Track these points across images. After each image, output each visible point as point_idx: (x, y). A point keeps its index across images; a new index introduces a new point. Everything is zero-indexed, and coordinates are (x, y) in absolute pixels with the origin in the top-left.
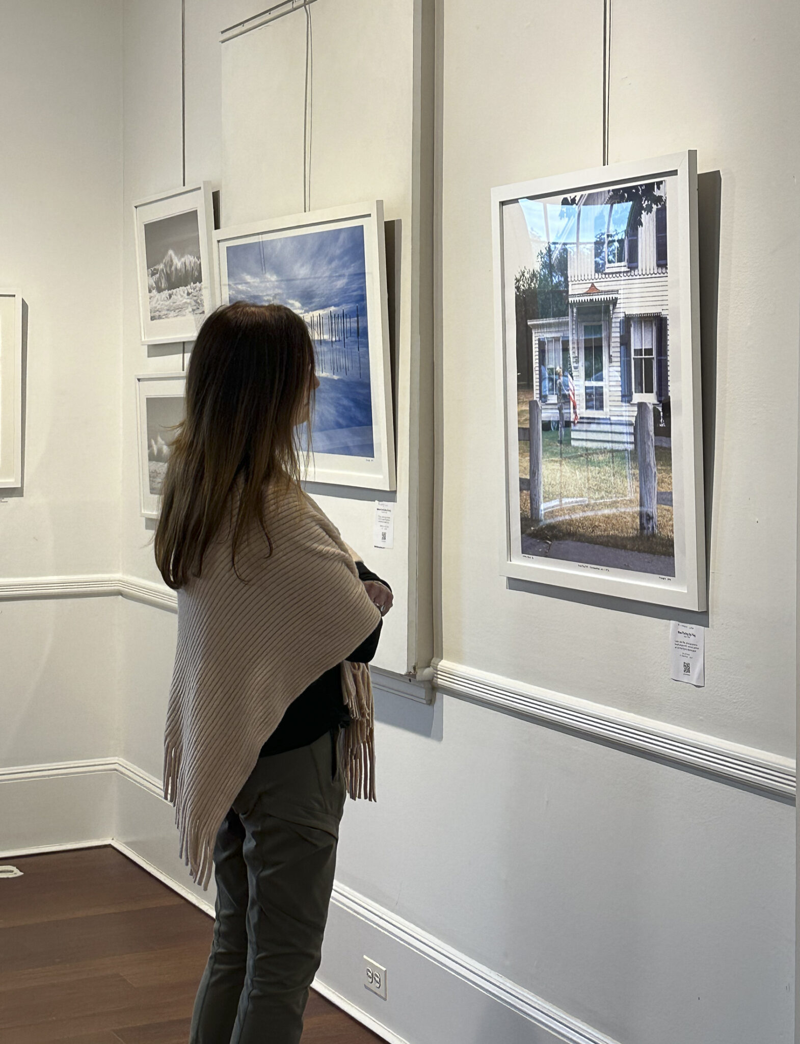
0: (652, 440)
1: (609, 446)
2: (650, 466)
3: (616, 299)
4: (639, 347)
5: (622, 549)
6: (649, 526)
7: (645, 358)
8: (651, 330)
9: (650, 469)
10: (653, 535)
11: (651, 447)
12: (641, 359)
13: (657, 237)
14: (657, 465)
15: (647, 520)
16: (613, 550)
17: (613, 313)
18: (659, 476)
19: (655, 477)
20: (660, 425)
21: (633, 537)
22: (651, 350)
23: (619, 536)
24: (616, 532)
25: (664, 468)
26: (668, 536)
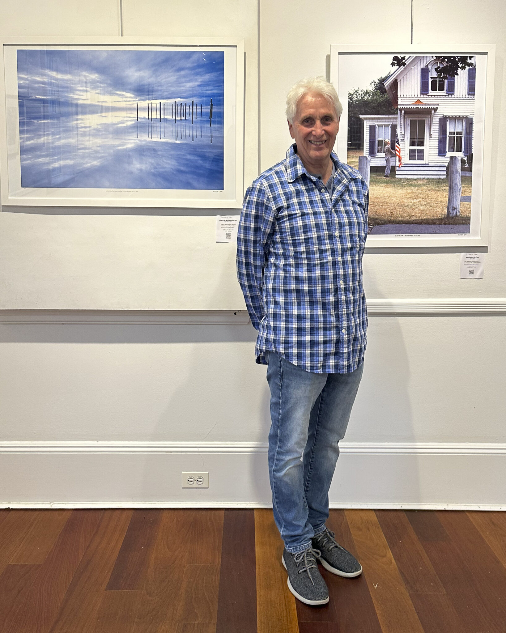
0: (459, 173)
1: (426, 177)
2: (457, 185)
3: (437, 108)
4: (453, 131)
5: (432, 224)
6: (454, 212)
7: (456, 136)
8: (461, 123)
9: (457, 186)
10: (456, 216)
11: (458, 176)
12: (454, 137)
13: (469, 81)
14: (462, 184)
15: (452, 209)
16: (424, 226)
17: (434, 115)
18: (462, 189)
19: (460, 190)
20: (465, 166)
21: (441, 218)
22: (462, 132)
23: (430, 219)
24: (429, 217)
25: (467, 185)
26: (467, 216)
